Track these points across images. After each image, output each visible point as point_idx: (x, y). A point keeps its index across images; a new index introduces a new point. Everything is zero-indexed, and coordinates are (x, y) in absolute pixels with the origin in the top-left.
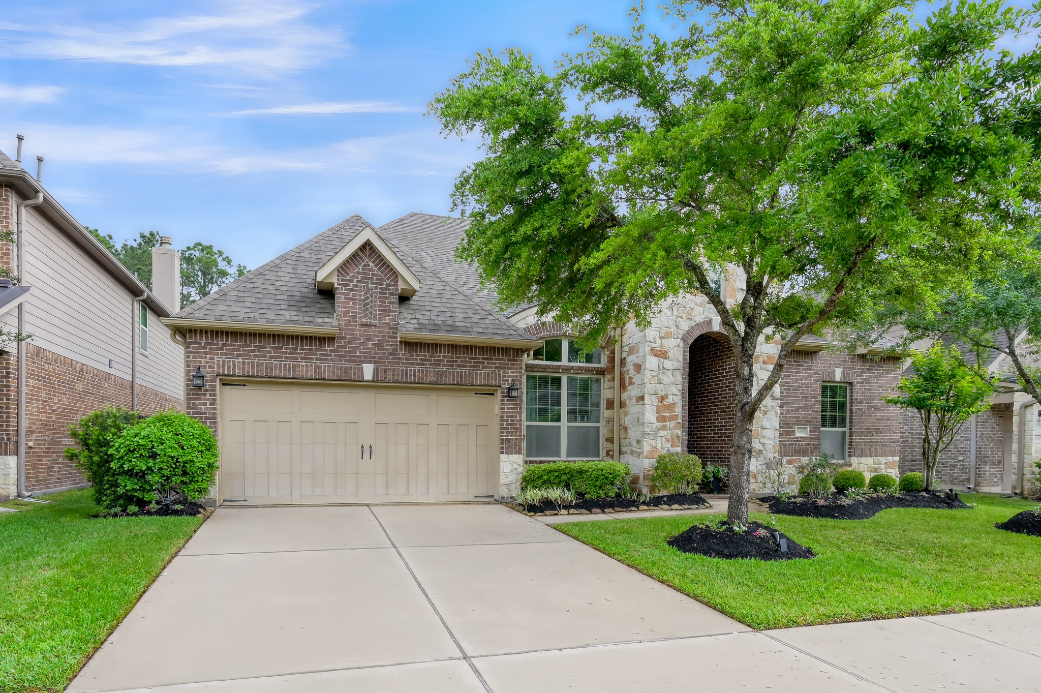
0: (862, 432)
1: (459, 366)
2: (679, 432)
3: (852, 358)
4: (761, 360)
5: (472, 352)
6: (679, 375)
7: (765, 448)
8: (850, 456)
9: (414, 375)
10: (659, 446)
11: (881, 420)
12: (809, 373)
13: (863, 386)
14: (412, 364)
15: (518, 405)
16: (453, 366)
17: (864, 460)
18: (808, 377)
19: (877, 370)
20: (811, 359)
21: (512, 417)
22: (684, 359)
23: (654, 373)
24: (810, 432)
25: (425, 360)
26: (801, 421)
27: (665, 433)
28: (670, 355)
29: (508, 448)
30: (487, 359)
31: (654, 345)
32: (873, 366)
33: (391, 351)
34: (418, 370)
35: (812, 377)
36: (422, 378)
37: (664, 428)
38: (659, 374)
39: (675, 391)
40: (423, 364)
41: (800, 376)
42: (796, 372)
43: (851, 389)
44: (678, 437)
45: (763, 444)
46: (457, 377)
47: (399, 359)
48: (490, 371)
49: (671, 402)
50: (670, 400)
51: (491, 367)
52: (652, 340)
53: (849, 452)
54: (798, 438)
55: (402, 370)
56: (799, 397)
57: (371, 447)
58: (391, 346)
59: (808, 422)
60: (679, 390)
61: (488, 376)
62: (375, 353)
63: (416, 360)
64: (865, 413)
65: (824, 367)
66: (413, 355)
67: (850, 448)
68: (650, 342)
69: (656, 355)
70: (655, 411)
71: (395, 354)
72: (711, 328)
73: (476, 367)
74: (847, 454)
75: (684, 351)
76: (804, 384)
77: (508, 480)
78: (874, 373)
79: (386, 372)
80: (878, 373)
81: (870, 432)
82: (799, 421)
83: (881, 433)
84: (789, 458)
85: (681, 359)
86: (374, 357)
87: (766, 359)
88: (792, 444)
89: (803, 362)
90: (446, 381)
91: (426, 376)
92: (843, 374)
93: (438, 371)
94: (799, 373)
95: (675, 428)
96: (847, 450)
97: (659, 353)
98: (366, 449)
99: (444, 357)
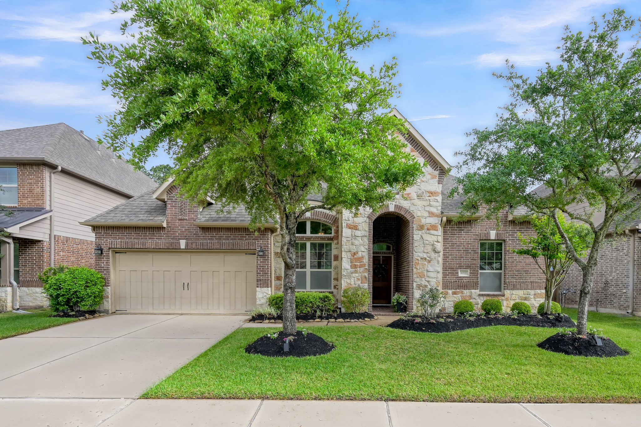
0: (514, 273)
1: (232, 239)
2: (366, 275)
3: (504, 224)
4: (426, 228)
5: (239, 231)
6: (366, 240)
7: (430, 284)
8: (504, 289)
9: (207, 245)
10: (353, 283)
11: (530, 264)
12: (469, 235)
13: (514, 242)
14: (206, 239)
15: (267, 260)
16: (228, 239)
17: (514, 292)
18: (469, 237)
19: (526, 230)
20: (470, 225)
21: (263, 266)
22: (369, 230)
23: (348, 239)
24: (470, 273)
25: (213, 237)
26: (463, 266)
27: (357, 275)
28: (360, 227)
29: (261, 284)
30: (248, 235)
31: (348, 222)
32: (523, 228)
33: (194, 233)
34: (209, 242)
35: (472, 237)
36: (211, 247)
37: (356, 272)
38: (352, 239)
39: (363, 249)
40: (212, 239)
41: (462, 237)
42: (458, 235)
43: (505, 244)
44: (365, 277)
45: (428, 282)
46: (231, 245)
47: (199, 236)
48: (250, 241)
49: (360, 256)
50: (360, 254)
51: (251, 239)
52: (347, 219)
53: (504, 287)
54: (461, 277)
55: (201, 243)
56: (461, 250)
57: (188, 284)
58: (195, 230)
59: (468, 267)
60: (366, 249)
61: (249, 244)
62: (186, 234)
63: (208, 237)
64: (516, 260)
65: (481, 230)
66: (206, 234)
67: (504, 284)
68: (346, 220)
69: (350, 228)
70: (349, 262)
71: (197, 234)
72: (388, 209)
73: (241, 239)
74: (502, 288)
75: (369, 225)
76: (465, 241)
77: (261, 302)
78: (524, 233)
79: (192, 244)
80: (527, 233)
81: (521, 273)
82: (461, 266)
83: (530, 273)
84: (453, 290)
85: (367, 229)
86: (186, 236)
87: (429, 227)
88: (456, 281)
89: (464, 228)
90: (225, 247)
91: (214, 245)
92: (497, 234)
93: (220, 243)
94: (461, 235)
95: (363, 272)
96: (503, 285)
97: (352, 227)
98: (186, 284)
99: (223, 234)
